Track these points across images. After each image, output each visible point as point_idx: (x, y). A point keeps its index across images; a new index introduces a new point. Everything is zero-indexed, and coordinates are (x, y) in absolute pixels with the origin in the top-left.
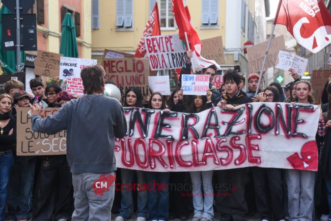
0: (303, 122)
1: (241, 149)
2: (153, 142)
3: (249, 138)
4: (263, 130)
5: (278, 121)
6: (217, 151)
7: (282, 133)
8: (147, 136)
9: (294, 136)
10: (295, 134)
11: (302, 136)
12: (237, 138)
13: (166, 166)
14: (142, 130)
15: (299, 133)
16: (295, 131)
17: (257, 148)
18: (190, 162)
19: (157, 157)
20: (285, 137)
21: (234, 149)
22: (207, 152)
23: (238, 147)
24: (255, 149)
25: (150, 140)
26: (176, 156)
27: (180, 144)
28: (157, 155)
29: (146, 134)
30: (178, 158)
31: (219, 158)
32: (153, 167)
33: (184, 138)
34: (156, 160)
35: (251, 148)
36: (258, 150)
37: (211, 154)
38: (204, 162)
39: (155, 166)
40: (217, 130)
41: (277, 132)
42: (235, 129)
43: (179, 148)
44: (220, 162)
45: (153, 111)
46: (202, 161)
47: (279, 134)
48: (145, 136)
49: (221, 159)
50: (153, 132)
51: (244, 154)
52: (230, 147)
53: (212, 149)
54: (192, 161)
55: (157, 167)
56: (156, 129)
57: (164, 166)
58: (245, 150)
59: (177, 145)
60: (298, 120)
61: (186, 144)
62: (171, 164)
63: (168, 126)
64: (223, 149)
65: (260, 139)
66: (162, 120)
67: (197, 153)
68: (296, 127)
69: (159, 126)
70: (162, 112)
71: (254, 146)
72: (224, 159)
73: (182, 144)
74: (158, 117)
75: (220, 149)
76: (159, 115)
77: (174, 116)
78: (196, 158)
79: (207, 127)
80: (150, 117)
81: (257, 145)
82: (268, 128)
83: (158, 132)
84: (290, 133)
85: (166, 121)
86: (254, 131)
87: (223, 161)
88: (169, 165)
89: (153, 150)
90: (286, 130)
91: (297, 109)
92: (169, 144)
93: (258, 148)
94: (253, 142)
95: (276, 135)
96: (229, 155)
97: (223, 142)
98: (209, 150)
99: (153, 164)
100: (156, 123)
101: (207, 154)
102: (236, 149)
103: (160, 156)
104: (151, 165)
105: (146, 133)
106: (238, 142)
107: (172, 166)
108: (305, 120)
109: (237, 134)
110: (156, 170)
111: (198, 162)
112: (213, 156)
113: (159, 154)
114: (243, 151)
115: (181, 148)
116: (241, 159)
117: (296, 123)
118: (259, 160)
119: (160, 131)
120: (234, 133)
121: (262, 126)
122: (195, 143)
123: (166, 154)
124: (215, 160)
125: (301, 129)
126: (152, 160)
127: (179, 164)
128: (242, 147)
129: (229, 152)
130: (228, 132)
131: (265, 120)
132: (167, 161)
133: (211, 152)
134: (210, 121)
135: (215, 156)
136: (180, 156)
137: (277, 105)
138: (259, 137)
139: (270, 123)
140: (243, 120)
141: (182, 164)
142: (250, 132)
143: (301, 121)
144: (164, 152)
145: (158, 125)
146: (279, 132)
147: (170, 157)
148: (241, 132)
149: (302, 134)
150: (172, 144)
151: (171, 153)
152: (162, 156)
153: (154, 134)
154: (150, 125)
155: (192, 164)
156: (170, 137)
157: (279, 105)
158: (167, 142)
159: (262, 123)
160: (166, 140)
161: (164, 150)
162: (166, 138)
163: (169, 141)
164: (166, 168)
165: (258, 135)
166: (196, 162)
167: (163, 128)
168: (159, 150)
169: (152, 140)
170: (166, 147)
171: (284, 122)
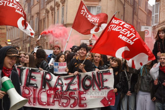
0: (106, 80)
1: (75, 99)
2: (26, 88)
3: (80, 93)
4: (87, 88)
5: (94, 82)
6: (61, 98)
7: (97, 88)
8: (22, 84)
9: (103, 89)
10: (103, 87)
11: (107, 88)
12: (73, 93)
13: (31, 104)
15: (105, 87)
16: (103, 86)
17: (84, 99)
20: (98, 90)
21: (71, 99)
22: (55, 98)
23: (73, 98)
24: (84, 100)
25: (24, 87)
26: (38, 98)
27: (41, 91)
30: (39, 99)
31: (62, 102)
33: (43, 87)
35: (81, 99)
36: (85, 100)
37: (57, 99)
38: (53, 104)
40: (62, 87)
41: (94, 88)
42: (72, 87)
43: (40, 93)
44: (62, 104)
45: (24, 68)
46: (52, 103)
47: (95, 89)
49: (63, 103)
50: (25, 82)
51: (77, 102)
52: (69, 97)
53: (58, 97)
54: (46, 102)
56: (26, 79)
57: (29, 103)
58: (78, 100)
59: (39, 91)
60: (104, 79)
61: (44, 91)
63: (34, 77)
64: (65, 98)
66: (31, 74)
68: (103, 83)
69: (28, 77)
70: (30, 69)
71: (83, 98)
72: (64, 103)
73: (42, 91)
74: (28, 72)
75: (63, 98)
77: (38, 71)
78: (49, 101)
79: (57, 84)
80: (23, 71)
81: (85, 97)
82: (89, 87)
83: (28, 81)
84: (100, 87)
85: (33, 74)
86: (82, 89)
87: (64, 104)
88: (33, 103)
89: (25, 93)
90: (98, 86)
91: (102, 73)
92: (34, 90)
93: (85, 98)
94: (82, 96)
95: (94, 89)
96: (67, 101)
97: (65, 94)
98: (56, 97)
100: (27, 76)
101: (55, 99)
102: (72, 99)
103: (29, 97)
105: (21, 82)
106: (73, 95)
107: (34, 104)
108: (107, 79)
109: (73, 91)
111: (50, 103)
112: (59, 101)
113: (28, 96)
114: (76, 100)
115: (41, 93)
116: (74, 105)
117: (103, 81)
118: (85, 105)
119: (30, 81)
120: (71, 90)
124: (59, 103)
125: (106, 84)
127: (39, 103)
128: (76, 98)
129: (68, 100)
130: (68, 89)
131: (88, 83)
132: (32, 100)
135: (60, 101)
137: (93, 73)
138: (85, 92)
139: (90, 84)
140: (76, 82)
141: (41, 103)
142: (80, 90)
143: (105, 80)
144: (31, 95)
146: (95, 88)
147: (34, 98)
148: (75, 90)
149: (107, 87)
150: (36, 90)
151: (35, 96)
152: (30, 97)
153: (26, 83)
154: (23, 76)
155: (46, 104)
156: (35, 85)
157: (94, 73)
158: (33, 89)
159: (86, 85)
160: (33, 87)
161: (31, 93)
162: (33, 86)
163: (34, 89)
164: (31, 105)
165: (84, 91)
166: (49, 103)
167: (31, 78)
168: (29, 93)
169: (25, 87)
170: (33, 91)
171: (97, 82)
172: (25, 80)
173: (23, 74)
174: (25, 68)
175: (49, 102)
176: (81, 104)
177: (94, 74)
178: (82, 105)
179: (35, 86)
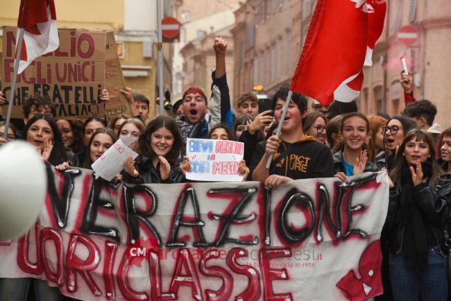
0: (363, 208)
1: (250, 277)
2: (79, 240)
3: (266, 255)
4: (293, 239)
5: (321, 216)
6: (200, 275)
8: (65, 225)
12: (242, 253)
13: (97, 292)
14: (56, 211)
17: (284, 276)
18: (144, 293)
19: (82, 272)
21: (235, 276)
22: (180, 275)
23: (243, 271)
24: (281, 279)
25: (72, 235)
26: (119, 278)
28: (81, 268)
29: (65, 220)
30: (122, 281)
31: (204, 288)
32: (71, 288)
33: (133, 242)
34: (79, 277)
35: (270, 276)
36: (287, 278)
37: (188, 279)
38: (173, 295)
39: (76, 287)
40: (199, 231)
41: (319, 238)
42: (236, 232)
43: (127, 262)
44: (205, 297)
45: (77, 171)
46: (170, 292)
47: (322, 240)
48: (61, 224)
49: (207, 291)
50: (79, 217)
51: (256, 288)
52: (228, 269)
53: (190, 268)
54: (149, 292)
55: (80, 290)
56: (84, 210)
57: (93, 291)
58: (259, 279)
62: (108, 289)
63: (108, 205)
64: (213, 272)
65: (290, 255)
66: (98, 193)
67: (160, 275)
69: (91, 205)
71: (276, 272)
72: (213, 292)
74: (90, 185)
75: (207, 272)
76: (91, 181)
78: (158, 286)
79: (177, 224)
80: (73, 183)
81: (284, 270)
82: (303, 234)
83: (88, 218)
85: (104, 195)
86: (276, 243)
87: (211, 295)
88: (103, 290)
89: (75, 256)
90: (333, 230)
92: (109, 250)
93: (287, 274)
95: (318, 243)
96: (223, 286)
97: (212, 257)
98: (184, 271)
99: (73, 283)
100: (86, 197)
101: (180, 279)
102: (241, 276)
103: (88, 271)
104: (68, 285)
105: (64, 218)
106: (242, 261)
107: (109, 294)
109: (240, 243)
110: (76, 296)
111: (161, 293)
112: (192, 284)
113: (85, 267)
114: (255, 281)
115: (130, 263)
118: (288, 300)
119: (94, 217)
120: (234, 241)
121: (292, 230)
122: (154, 256)
123: (100, 270)
124: (194, 292)
126: (72, 277)
127: (123, 295)
128: (252, 271)
129: (226, 280)
130: (223, 238)
131: (297, 219)
132: (100, 283)
133: (189, 275)
134: (183, 211)
135: (196, 284)
136: (127, 279)
137: (319, 185)
138: (287, 253)
139: (308, 222)
140: (253, 217)
142: (267, 242)
143: (358, 208)
144: (97, 265)
145: (90, 201)
146: (322, 236)
147: (106, 277)
148: (248, 241)
150: (116, 249)
151: (110, 269)
152: (91, 273)
153: (81, 221)
154: (72, 199)
155: (148, 297)
156: (113, 233)
157: (323, 185)
158: (107, 246)
159: (292, 224)
160: (105, 239)
161: (96, 260)
162: (106, 234)
163: (110, 245)
164: (97, 296)
165: (286, 249)
166: (157, 294)
167: (99, 208)
168: (88, 258)
169: (76, 237)
170: (103, 254)
171: (329, 215)
172: (80, 213)
173: (72, 193)
174: (80, 173)
175: (158, 292)
176: (274, 295)
177: (322, 187)
178: (278, 297)
179: (112, 237)
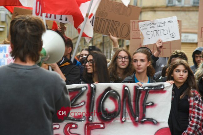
0: (153, 105)
3: (89, 127)
4: (107, 118)
5: (125, 105)
7: (129, 120)
9: (143, 123)
10: (144, 120)
11: (151, 121)
12: (74, 126)
15: (148, 119)
16: (144, 116)
20: (132, 124)
41: (123, 120)
47: (125, 121)
60: (147, 102)
65: (103, 128)
68: (144, 111)
82: (113, 115)
84: (137, 118)
86: (95, 119)
90: (133, 117)
91: (147, 90)
95: (122, 122)
108: (155, 102)
109: (73, 120)
117: (145, 106)
120: (70, 119)
121: (106, 113)
125: (150, 113)
131: (110, 105)
137: (124, 87)
138: (102, 126)
139: (116, 109)
140: (83, 103)
142: (90, 119)
143: (151, 104)
146: (125, 118)
148: (78, 119)
149: (152, 119)
159: (106, 109)
165: (101, 123)
171: (131, 106)
177: (126, 88)
